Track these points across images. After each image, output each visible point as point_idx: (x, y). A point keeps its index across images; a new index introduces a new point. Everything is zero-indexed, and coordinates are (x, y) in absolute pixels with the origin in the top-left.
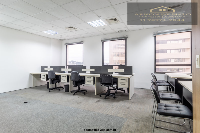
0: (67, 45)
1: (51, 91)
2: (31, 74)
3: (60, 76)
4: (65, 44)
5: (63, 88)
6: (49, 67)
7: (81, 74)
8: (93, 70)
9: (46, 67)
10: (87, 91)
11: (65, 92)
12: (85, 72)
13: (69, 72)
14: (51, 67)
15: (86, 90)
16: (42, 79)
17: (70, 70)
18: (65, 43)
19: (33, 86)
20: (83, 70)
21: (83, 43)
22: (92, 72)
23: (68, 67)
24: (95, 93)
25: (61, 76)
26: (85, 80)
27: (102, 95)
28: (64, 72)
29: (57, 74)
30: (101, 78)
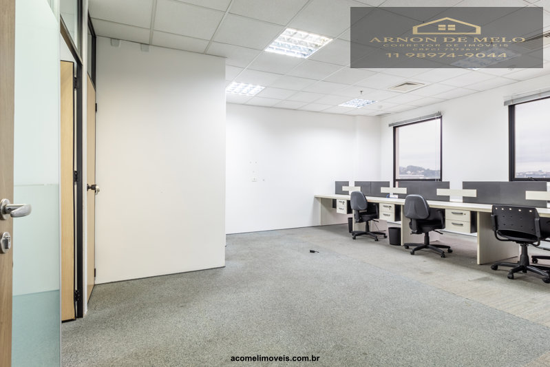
0: (395, 128)
1: (357, 237)
2: (317, 198)
3: (378, 204)
4: (390, 125)
5: (385, 234)
6: (352, 184)
7: (433, 204)
8: (473, 193)
9: (347, 184)
10: (450, 251)
11: (391, 244)
12: (446, 199)
13: (401, 196)
14: (357, 184)
15: (449, 247)
16: (338, 211)
17: (404, 191)
18: (391, 122)
19: (320, 224)
20: (440, 192)
21: (441, 117)
22: (467, 200)
23: (397, 183)
24: (476, 259)
25: (380, 204)
26: (444, 219)
27: (499, 268)
28: (387, 195)
29: (370, 199)
30: (496, 217)
